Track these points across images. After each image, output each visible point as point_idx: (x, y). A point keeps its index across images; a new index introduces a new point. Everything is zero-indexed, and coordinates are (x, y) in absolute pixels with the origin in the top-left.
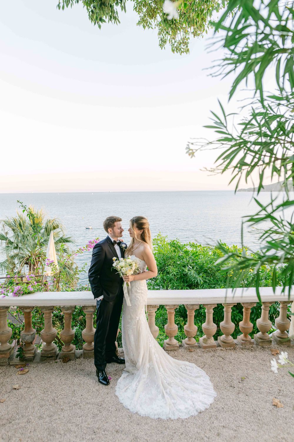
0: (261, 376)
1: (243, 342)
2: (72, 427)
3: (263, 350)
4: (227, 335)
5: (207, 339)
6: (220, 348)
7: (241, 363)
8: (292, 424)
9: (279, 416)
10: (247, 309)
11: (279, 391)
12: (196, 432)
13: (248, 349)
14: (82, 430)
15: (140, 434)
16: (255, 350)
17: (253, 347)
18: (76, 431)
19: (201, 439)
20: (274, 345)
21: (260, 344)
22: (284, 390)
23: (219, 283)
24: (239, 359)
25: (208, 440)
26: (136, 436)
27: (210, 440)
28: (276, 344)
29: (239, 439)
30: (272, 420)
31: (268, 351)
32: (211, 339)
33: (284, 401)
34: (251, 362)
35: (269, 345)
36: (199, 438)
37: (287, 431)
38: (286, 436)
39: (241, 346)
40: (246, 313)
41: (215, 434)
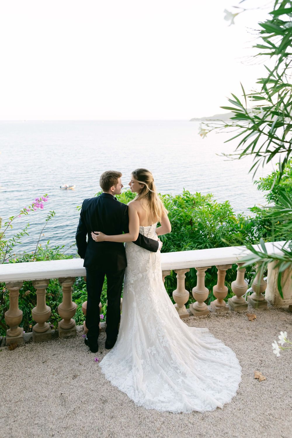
0: (240, 346)
1: (218, 308)
2: (33, 430)
3: (239, 315)
4: (200, 302)
5: (178, 308)
6: (193, 318)
7: (217, 333)
8: (277, 398)
9: (263, 390)
10: (222, 272)
11: (260, 362)
12: (178, 419)
13: (223, 316)
14: (47, 432)
15: (116, 429)
16: (231, 317)
17: (228, 313)
18: (40, 434)
19: (185, 426)
20: (249, 309)
21: (236, 309)
22: (266, 360)
23: (184, 239)
24: (215, 328)
25: (192, 426)
26: (112, 431)
27: (195, 426)
28: (252, 308)
29: (226, 421)
30: (257, 395)
31: (244, 316)
32: (183, 308)
33: (267, 372)
34: (228, 331)
35: (245, 310)
36: (183, 425)
37: (273, 406)
38: (272, 412)
39: (215, 313)
40: (221, 277)
41: (200, 418)
